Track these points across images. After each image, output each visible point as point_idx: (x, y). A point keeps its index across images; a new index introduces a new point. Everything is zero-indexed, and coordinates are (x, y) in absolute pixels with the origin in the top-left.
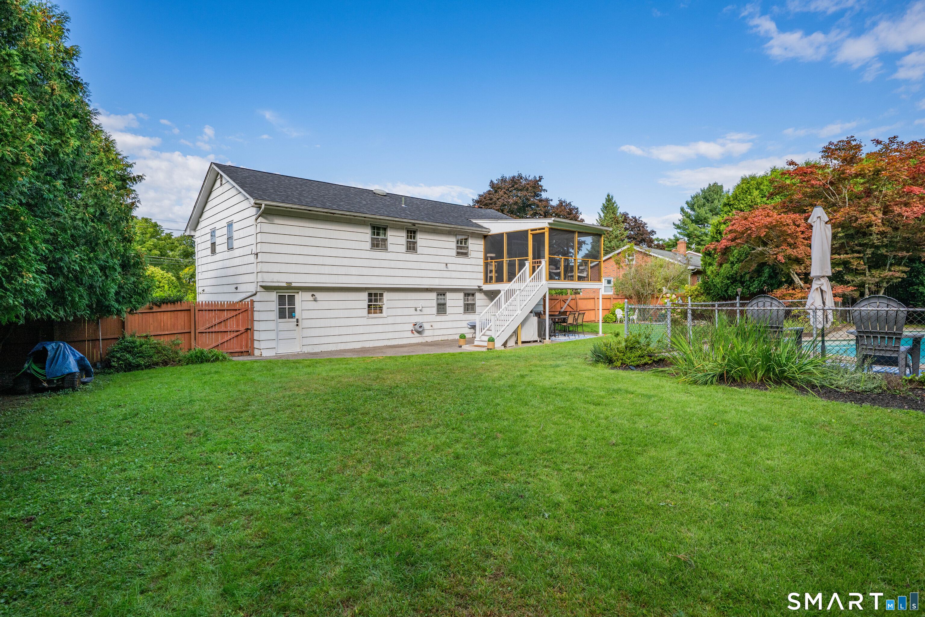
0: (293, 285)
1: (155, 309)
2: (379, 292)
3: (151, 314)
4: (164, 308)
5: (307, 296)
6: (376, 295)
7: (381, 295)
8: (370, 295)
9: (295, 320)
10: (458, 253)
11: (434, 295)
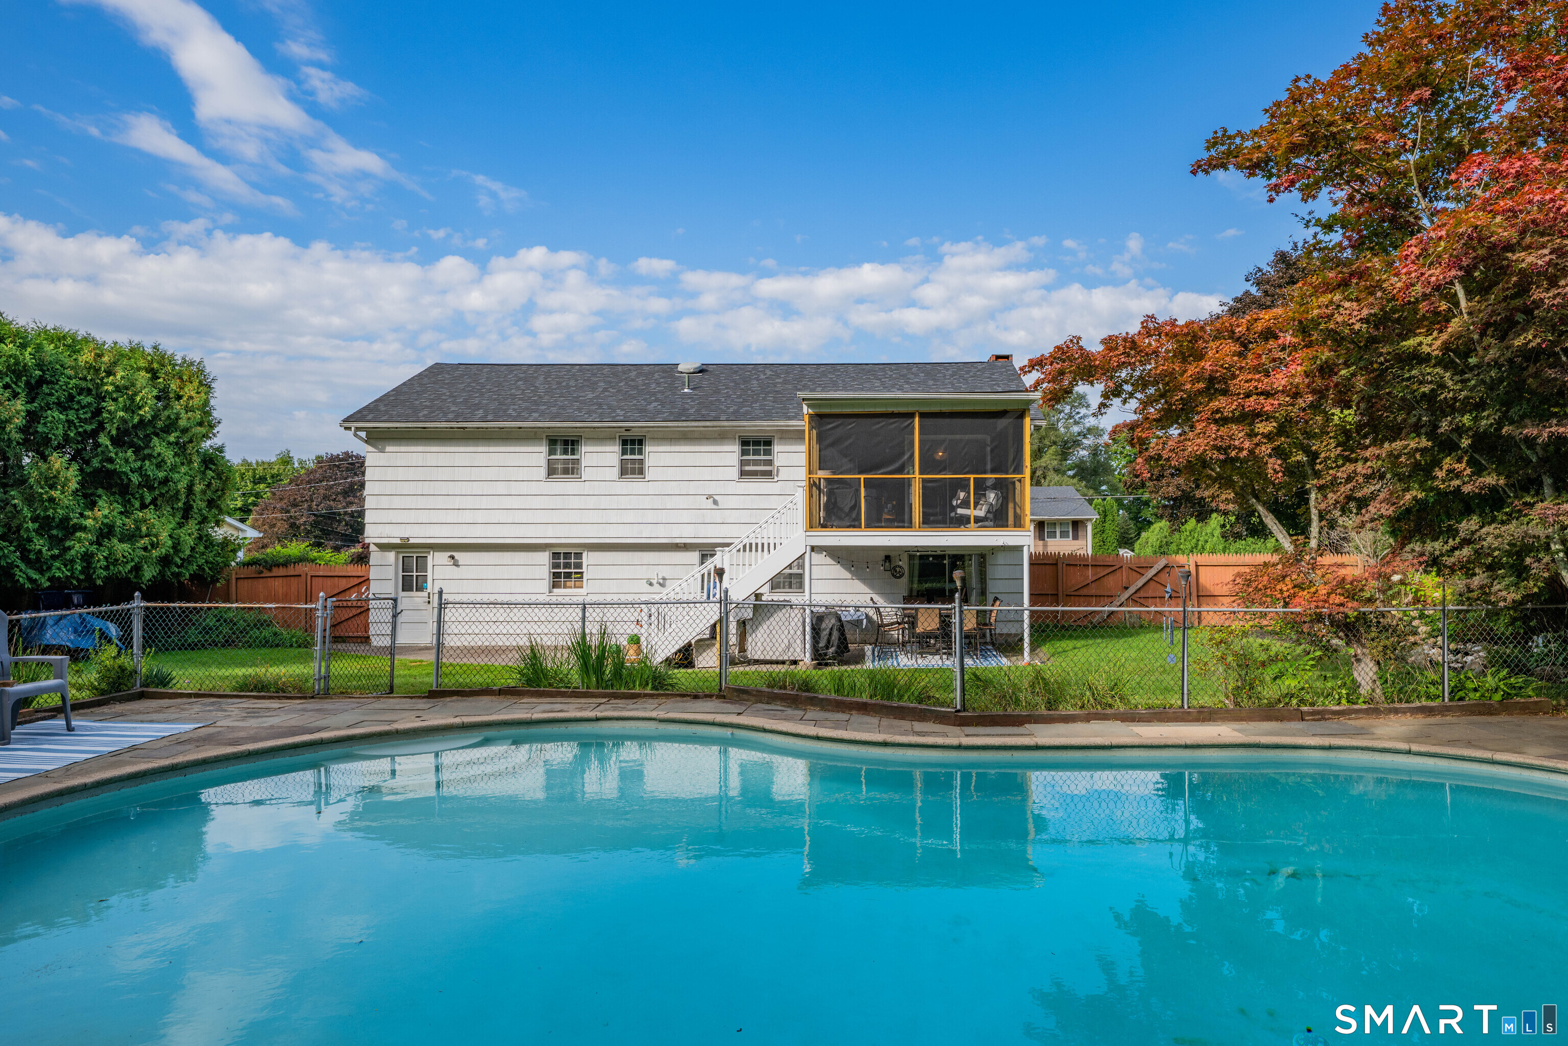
0: (412, 541)
1: (266, 573)
2: (573, 551)
3: (261, 580)
4: (276, 572)
5: (441, 558)
6: (567, 555)
7: (579, 555)
8: (556, 555)
9: (426, 594)
10: (743, 473)
11: (695, 556)
